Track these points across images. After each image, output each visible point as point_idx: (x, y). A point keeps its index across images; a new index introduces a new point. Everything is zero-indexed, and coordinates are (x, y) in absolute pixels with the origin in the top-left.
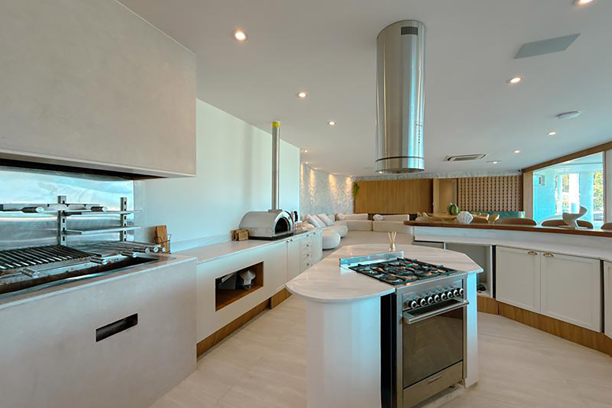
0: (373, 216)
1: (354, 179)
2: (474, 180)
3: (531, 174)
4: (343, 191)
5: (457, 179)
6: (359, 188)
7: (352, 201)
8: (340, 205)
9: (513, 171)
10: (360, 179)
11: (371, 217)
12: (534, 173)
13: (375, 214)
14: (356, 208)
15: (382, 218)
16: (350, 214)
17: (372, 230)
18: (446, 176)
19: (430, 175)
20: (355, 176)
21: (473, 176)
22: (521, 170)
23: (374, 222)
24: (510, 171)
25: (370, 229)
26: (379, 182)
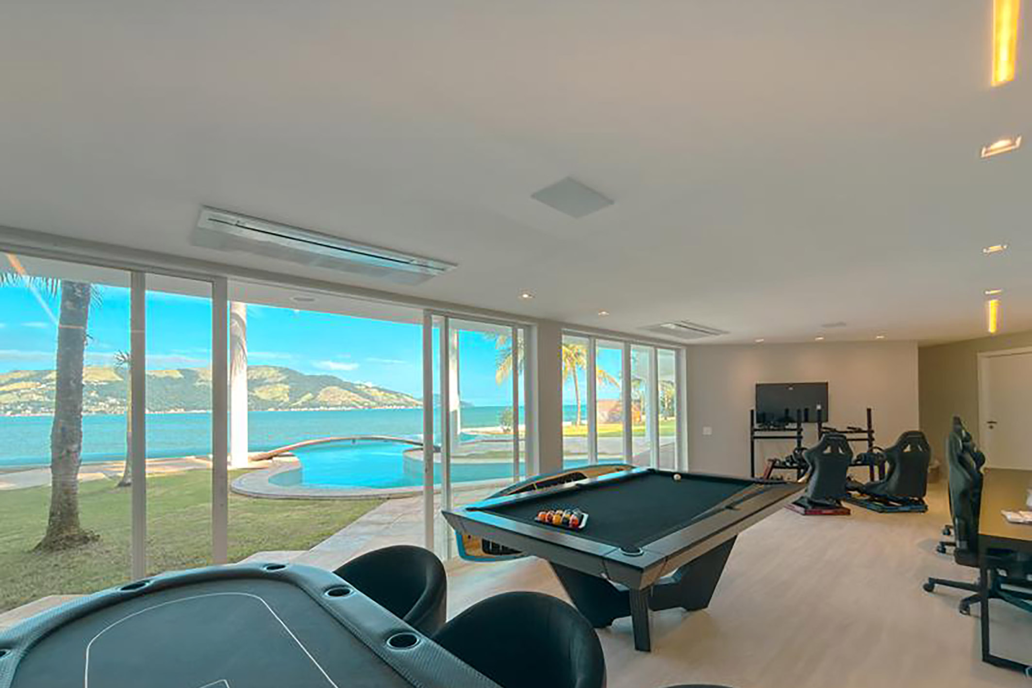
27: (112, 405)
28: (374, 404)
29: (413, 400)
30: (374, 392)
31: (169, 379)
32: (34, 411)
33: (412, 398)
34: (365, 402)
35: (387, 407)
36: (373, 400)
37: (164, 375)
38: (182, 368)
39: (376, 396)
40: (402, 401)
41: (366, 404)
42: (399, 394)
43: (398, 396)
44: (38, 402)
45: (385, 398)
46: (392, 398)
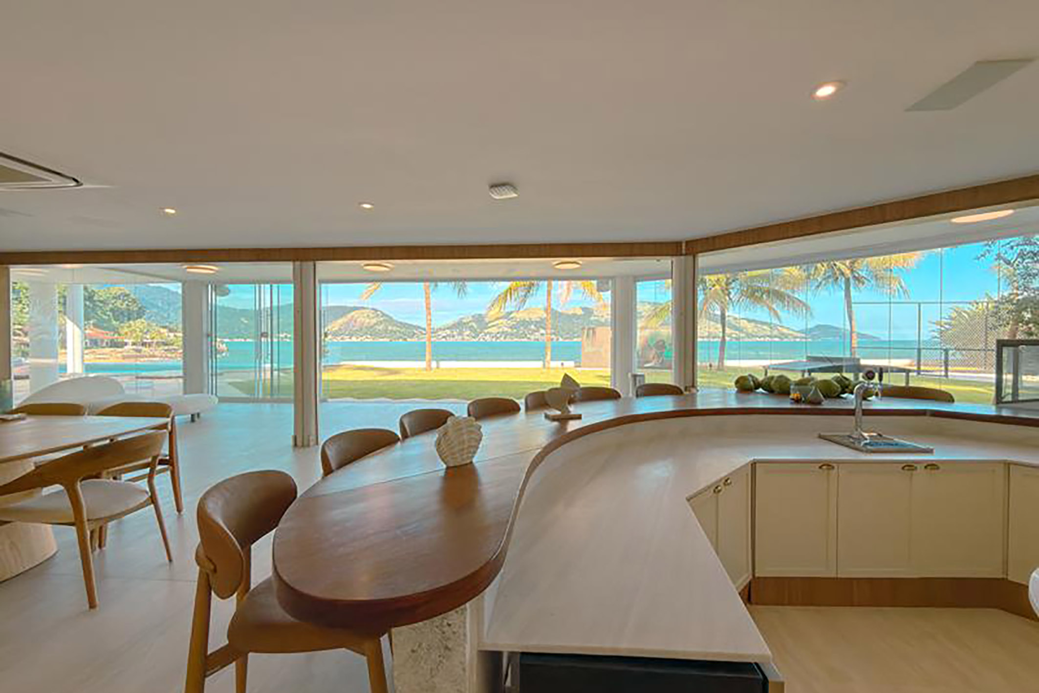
3: (6, 272)
12: (11, 271)
27: (542, 334)
28: (742, 335)
29: (791, 332)
30: (744, 323)
31: (574, 315)
32: (505, 338)
33: (788, 328)
34: (732, 334)
35: (758, 339)
36: (741, 331)
37: (571, 312)
38: (583, 306)
39: (746, 328)
40: (775, 333)
41: (734, 336)
42: (772, 326)
43: (771, 328)
44: (507, 332)
45: (756, 330)
46: (764, 330)
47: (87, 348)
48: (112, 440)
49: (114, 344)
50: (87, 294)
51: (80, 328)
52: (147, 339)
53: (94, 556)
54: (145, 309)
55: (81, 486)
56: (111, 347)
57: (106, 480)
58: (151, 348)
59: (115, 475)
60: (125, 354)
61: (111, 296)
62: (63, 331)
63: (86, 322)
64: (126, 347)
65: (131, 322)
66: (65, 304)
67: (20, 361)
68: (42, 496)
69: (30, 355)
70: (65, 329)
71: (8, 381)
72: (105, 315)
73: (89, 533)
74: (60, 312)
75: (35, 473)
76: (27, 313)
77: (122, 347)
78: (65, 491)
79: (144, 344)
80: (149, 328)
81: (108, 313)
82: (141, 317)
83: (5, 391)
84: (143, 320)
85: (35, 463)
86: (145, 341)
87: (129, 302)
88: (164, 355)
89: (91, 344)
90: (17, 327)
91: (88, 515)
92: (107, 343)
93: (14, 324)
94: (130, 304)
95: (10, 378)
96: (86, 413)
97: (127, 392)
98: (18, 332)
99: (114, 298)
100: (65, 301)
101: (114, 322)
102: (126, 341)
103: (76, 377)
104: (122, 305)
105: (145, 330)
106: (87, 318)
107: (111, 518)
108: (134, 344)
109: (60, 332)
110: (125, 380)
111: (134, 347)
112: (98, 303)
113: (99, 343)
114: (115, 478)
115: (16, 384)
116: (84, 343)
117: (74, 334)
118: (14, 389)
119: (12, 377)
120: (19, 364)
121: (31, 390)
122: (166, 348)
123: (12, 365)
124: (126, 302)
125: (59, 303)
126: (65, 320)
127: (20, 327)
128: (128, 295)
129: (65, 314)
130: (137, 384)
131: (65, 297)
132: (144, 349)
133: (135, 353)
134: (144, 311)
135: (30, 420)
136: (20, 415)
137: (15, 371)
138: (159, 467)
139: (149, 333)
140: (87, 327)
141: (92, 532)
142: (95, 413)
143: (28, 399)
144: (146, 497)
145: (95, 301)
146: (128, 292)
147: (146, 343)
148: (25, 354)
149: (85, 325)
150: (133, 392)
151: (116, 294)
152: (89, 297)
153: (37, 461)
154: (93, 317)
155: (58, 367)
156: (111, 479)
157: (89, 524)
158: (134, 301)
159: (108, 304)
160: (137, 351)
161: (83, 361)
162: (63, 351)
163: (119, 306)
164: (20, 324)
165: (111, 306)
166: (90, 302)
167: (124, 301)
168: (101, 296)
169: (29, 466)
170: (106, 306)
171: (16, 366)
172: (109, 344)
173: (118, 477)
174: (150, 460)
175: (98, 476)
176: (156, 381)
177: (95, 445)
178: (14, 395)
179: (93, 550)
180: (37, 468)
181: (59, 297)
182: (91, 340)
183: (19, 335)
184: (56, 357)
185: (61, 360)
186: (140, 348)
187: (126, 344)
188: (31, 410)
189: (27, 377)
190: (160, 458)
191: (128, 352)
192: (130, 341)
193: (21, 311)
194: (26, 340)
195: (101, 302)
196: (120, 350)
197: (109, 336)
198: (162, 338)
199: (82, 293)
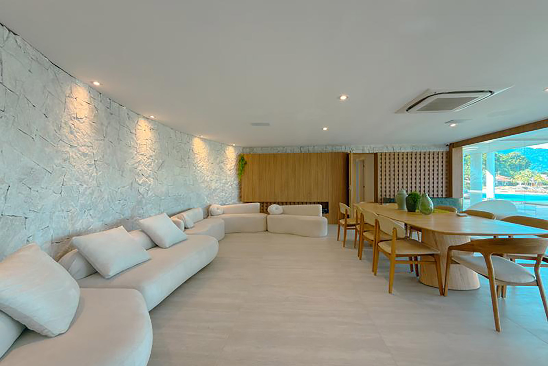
0: (267, 207)
1: (240, 150)
2: (396, 156)
3: (461, 149)
4: (221, 168)
5: (376, 154)
6: (246, 163)
7: (236, 182)
8: (215, 190)
9: (440, 146)
10: (248, 150)
11: (264, 208)
12: (463, 149)
13: (271, 203)
14: (242, 194)
15: (282, 211)
16: (234, 203)
17: (267, 230)
18: (363, 150)
19: (343, 147)
20: (240, 145)
21: (395, 151)
22: (449, 144)
23: (269, 216)
24: (435, 146)
25: (264, 229)
26: (275, 155)
47: (496, 186)
48: (510, 237)
49: (511, 184)
50: (496, 158)
51: (493, 175)
52: (531, 181)
53: (499, 300)
54: (530, 163)
55: (492, 257)
56: (509, 185)
57: (505, 259)
58: (534, 187)
59: (511, 258)
60: (517, 190)
61: (509, 157)
62: (484, 178)
63: (496, 173)
64: (518, 186)
65: (521, 171)
66: (485, 165)
67: (467, 191)
68: (473, 257)
69: (471, 189)
70: (486, 176)
71: (461, 199)
72: (506, 168)
73: (496, 287)
74: (484, 168)
75: (470, 243)
76: (470, 170)
77: (515, 186)
78: (484, 258)
79: (529, 184)
80: (533, 174)
81: (507, 167)
82: (528, 168)
83: (460, 203)
84: (528, 170)
85: (471, 239)
86: (530, 182)
87: (520, 160)
88: (544, 192)
89: (498, 184)
90: (466, 176)
91: (495, 277)
92: (507, 184)
93: (465, 175)
94: (521, 161)
95: (462, 197)
96: (495, 218)
97: (519, 211)
98: (467, 178)
99: (511, 158)
100: (486, 163)
101: (511, 172)
102: (517, 182)
103: (490, 199)
104: (516, 162)
105: (530, 176)
106: (496, 170)
107: (509, 283)
108: (523, 184)
109: (483, 178)
110: (517, 204)
111: (524, 186)
112: (502, 162)
113: (503, 184)
114: (511, 260)
115: (465, 201)
116: (495, 184)
117: (490, 178)
118: (464, 203)
119: (463, 197)
120: (466, 192)
121: (471, 204)
122: (545, 186)
123: (463, 193)
124: (519, 160)
125: (483, 164)
126: (485, 172)
127: (467, 176)
128: (519, 156)
129: (486, 169)
130: (525, 207)
131: (486, 161)
132: (529, 187)
133: (524, 189)
134: (530, 164)
135: (469, 217)
136: (465, 214)
137: (465, 195)
138: (543, 263)
139: (533, 178)
140: (496, 175)
141: (498, 287)
142: (501, 219)
143: (469, 207)
144: (533, 280)
145: (500, 161)
146: (519, 154)
147: (531, 184)
148: (469, 188)
149: (495, 174)
150: (523, 211)
151: (512, 156)
152: (497, 160)
153: (471, 238)
154: (499, 170)
155: (482, 195)
156: (509, 260)
157: (496, 281)
158: (523, 159)
159: (507, 163)
160: (525, 188)
161: (494, 192)
162: (485, 187)
163: (514, 163)
164: (467, 175)
165: (509, 163)
166: (498, 162)
167: (517, 159)
168: (504, 158)
169: (468, 240)
170: (506, 163)
171: (465, 193)
172: (508, 184)
173: (513, 259)
174: (536, 256)
175: (501, 255)
176: (538, 207)
177: (500, 237)
178: (464, 206)
179: (498, 297)
180: (471, 241)
181: (483, 161)
182: (498, 182)
183: (467, 180)
184: (482, 190)
185: (484, 191)
186: (527, 186)
187: (518, 184)
188: (470, 213)
189: (469, 199)
190: (544, 256)
191: (519, 189)
192: (520, 182)
193: (468, 169)
194: (469, 182)
195: (503, 161)
196: (514, 187)
197: (508, 180)
198: (542, 180)
199: (494, 157)
